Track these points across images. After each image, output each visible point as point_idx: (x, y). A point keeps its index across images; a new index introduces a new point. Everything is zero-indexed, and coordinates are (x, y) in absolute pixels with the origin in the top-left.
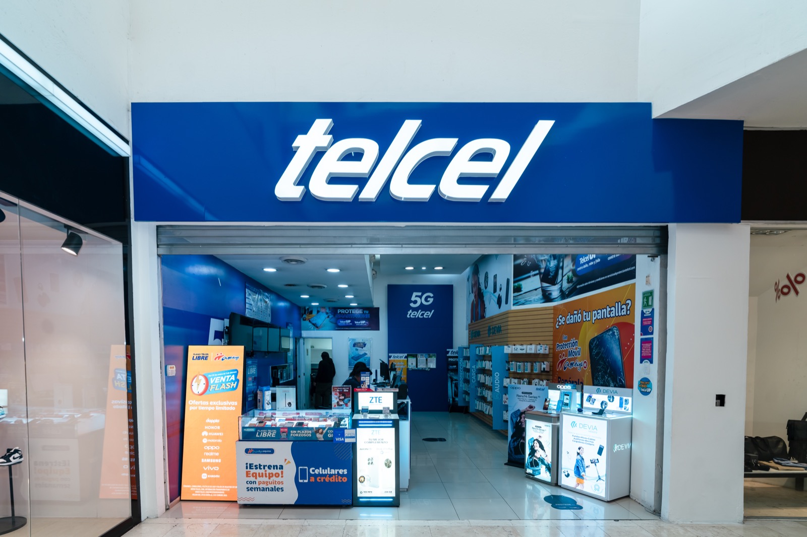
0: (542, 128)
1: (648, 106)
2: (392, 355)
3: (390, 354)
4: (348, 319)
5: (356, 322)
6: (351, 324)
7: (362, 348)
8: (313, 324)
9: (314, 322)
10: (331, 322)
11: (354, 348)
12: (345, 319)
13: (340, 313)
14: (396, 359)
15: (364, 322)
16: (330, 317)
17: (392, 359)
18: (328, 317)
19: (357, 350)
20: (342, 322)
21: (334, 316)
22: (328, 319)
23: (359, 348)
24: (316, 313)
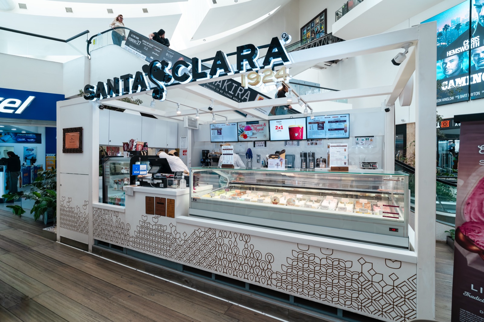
0: (31, 98)
1: (64, 95)
2: (48, 154)
3: (46, 154)
4: (24, 138)
5: (28, 140)
6: (25, 140)
7: (32, 151)
8: (2, 140)
9: (3, 139)
10: (13, 139)
11: (27, 151)
12: (22, 138)
13: (19, 135)
14: (49, 156)
15: (33, 140)
16: (13, 137)
17: (47, 156)
18: (12, 137)
19: (29, 152)
20: (20, 140)
21: (15, 136)
22: (12, 138)
23: (30, 151)
24: (4, 135)
